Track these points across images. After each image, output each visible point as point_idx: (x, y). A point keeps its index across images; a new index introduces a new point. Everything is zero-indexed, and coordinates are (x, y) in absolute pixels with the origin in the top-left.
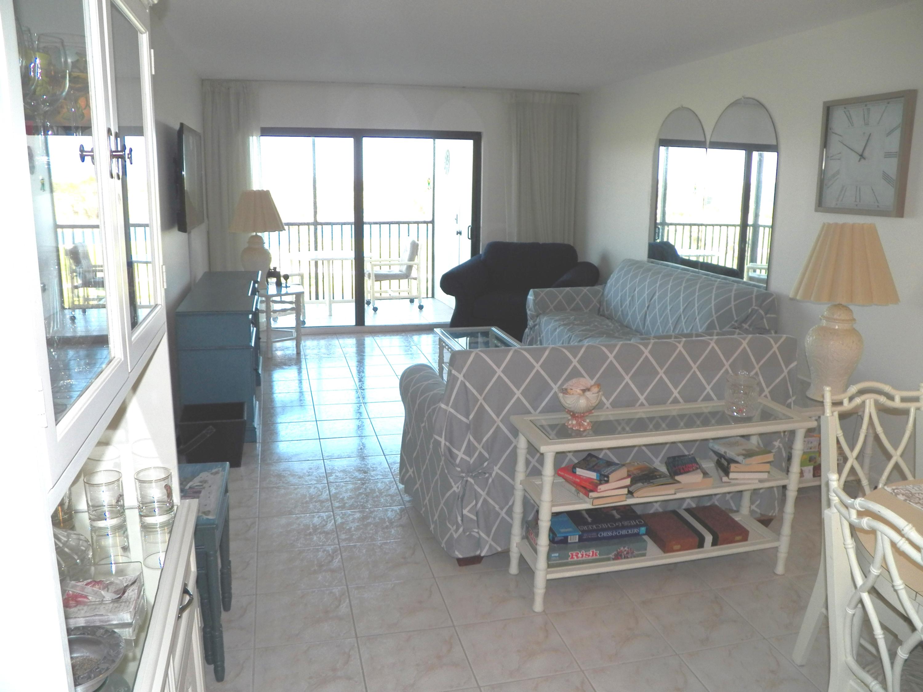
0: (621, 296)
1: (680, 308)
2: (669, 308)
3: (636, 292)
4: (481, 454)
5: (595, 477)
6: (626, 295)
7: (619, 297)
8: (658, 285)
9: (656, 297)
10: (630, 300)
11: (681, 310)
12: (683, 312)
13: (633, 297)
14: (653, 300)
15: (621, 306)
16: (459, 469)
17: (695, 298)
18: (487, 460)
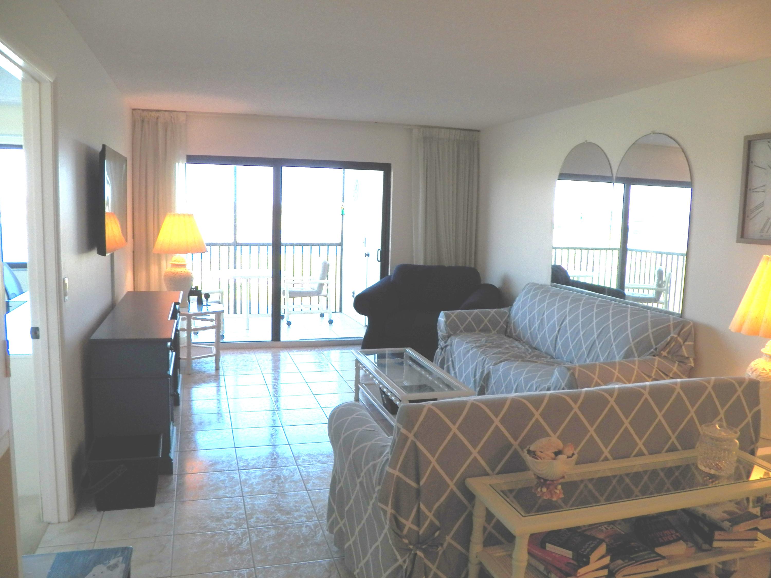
0: (530, 318)
1: (593, 334)
2: (582, 333)
3: (545, 316)
4: (432, 524)
5: (571, 556)
6: (534, 318)
7: (527, 320)
8: (568, 309)
9: (567, 321)
10: (539, 324)
11: (595, 336)
12: (597, 337)
13: (542, 320)
14: (563, 324)
15: (530, 329)
16: (406, 541)
17: (609, 324)
18: (438, 529)
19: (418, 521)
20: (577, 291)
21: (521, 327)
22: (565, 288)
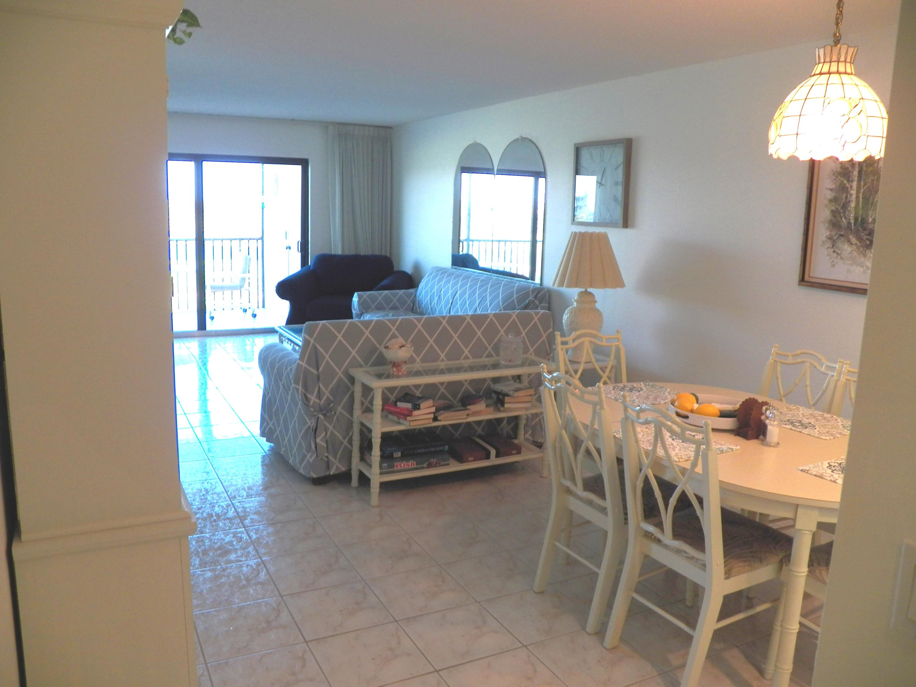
0: (431, 295)
1: (476, 302)
2: (468, 303)
3: (442, 292)
4: (328, 398)
5: (410, 407)
6: (434, 296)
7: (429, 297)
8: (459, 285)
9: (458, 295)
10: (438, 299)
11: (477, 304)
12: (478, 305)
13: (440, 297)
14: (455, 297)
15: (431, 304)
16: (312, 409)
17: (487, 294)
18: (332, 402)
19: (319, 396)
20: (471, 271)
21: (424, 304)
22: (463, 270)
